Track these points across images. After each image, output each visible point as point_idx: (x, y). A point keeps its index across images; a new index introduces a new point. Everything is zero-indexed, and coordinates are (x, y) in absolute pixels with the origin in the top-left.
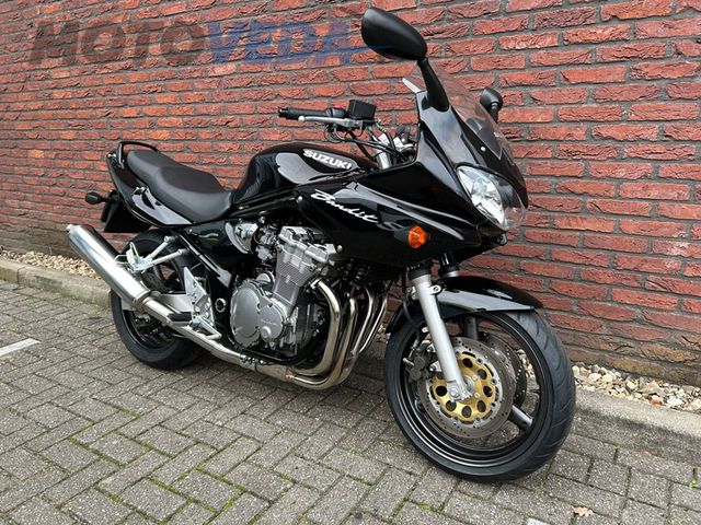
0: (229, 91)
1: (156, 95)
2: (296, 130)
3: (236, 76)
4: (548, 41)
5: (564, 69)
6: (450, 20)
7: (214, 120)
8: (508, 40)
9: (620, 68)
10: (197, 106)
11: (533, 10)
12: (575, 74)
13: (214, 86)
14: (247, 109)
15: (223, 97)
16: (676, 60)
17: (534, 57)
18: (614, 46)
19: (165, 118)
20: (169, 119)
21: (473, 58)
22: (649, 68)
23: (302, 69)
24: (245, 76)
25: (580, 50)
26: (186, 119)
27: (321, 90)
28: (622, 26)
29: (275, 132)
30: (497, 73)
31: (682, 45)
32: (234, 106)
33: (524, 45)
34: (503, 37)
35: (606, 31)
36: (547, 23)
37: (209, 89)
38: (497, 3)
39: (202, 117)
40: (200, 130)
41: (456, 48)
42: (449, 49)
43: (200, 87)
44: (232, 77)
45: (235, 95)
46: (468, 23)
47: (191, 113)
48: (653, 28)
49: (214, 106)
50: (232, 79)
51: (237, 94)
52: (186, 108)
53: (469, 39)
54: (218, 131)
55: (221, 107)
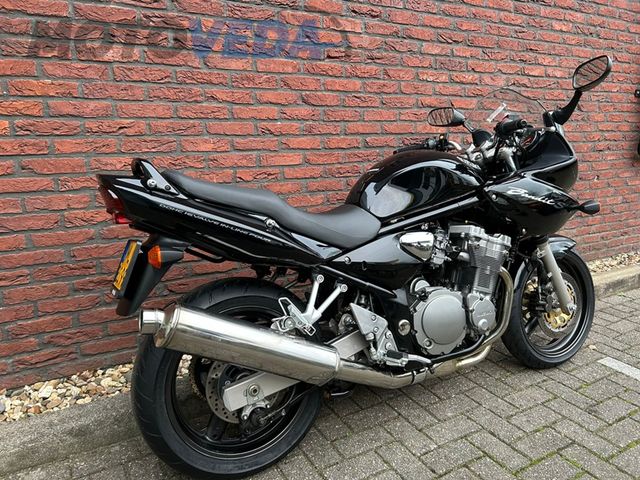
0: (123, 85)
2: (238, 139)
3: (139, 66)
4: (444, 78)
5: (451, 98)
6: (386, 50)
8: (423, 73)
9: (475, 100)
10: (50, 102)
11: (436, 55)
12: (458, 102)
14: (160, 112)
15: (112, 92)
17: (438, 87)
18: (473, 87)
21: (402, 83)
23: (245, 70)
25: (458, 87)
26: (19, 121)
27: (270, 96)
28: (477, 75)
29: (206, 142)
30: (416, 96)
32: (134, 107)
33: (431, 79)
34: (420, 70)
35: (469, 77)
36: (443, 66)
37: (80, 78)
38: (416, 45)
39: (62, 120)
40: (57, 139)
41: (391, 73)
42: (386, 73)
43: (59, 72)
44: (130, 66)
45: (136, 91)
46: (398, 55)
47: (35, 112)
48: (487, 79)
49: (92, 105)
50: (130, 69)
51: (140, 90)
52: (20, 104)
53: (399, 68)
54: (101, 140)
55: (108, 107)
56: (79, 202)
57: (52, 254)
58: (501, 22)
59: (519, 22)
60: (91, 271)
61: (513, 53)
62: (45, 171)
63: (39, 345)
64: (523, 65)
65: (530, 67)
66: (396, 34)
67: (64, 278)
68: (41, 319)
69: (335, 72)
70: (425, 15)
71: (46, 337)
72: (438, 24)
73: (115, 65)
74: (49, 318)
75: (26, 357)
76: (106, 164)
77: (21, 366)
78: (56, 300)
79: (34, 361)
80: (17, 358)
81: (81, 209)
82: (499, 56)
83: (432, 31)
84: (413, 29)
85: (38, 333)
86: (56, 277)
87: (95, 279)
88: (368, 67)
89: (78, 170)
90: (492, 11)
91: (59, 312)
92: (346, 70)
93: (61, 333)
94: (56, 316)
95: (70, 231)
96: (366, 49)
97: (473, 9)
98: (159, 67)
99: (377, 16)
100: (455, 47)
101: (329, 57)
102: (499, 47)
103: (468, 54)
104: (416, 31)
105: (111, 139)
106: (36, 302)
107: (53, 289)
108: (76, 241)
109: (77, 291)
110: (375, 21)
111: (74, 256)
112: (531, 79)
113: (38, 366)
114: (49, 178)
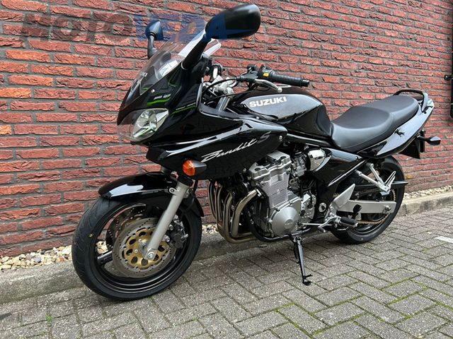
0: (121, 59)
1: (9, 50)
3: (130, 49)
4: (317, 63)
5: (323, 76)
6: (279, 44)
7: (99, 82)
8: (304, 59)
9: (338, 78)
11: (311, 48)
12: (327, 78)
13: (101, 52)
15: (114, 63)
16: (351, 77)
17: (313, 68)
18: (336, 69)
19: (24, 75)
20: (30, 77)
21: (291, 65)
22: (346, 79)
24: (138, 49)
25: (326, 69)
26: (59, 79)
28: (338, 62)
31: (353, 72)
32: (126, 73)
33: (309, 63)
34: (302, 57)
35: (334, 63)
36: (316, 55)
37: (96, 54)
38: (298, 42)
39: (84, 79)
40: (80, 90)
41: (283, 58)
42: (280, 58)
43: (83, 51)
44: (125, 48)
45: (128, 63)
46: (288, 48)
47: (68, 73)
48: (345, 64)
49: (102, 70)
50: (125, 50)
51: (130, 63)
52: (60, 68)
53: (289, 55)
54: (106, 92)
55: (111, 72)
56: (92, 130)
57: (73, 162)
58: (351, 29)
59: (363, 30)
60: (97, 175)
61: (361, 49)
62: (73, 110)
63: (63, 221)
64: (367, 57)
65: (372, 58)
66: (285, 35)
67: (81, 178)
68: (65, 204)
69: (248, 56)
70: (303, 24)
71: (68, 216)
72: (312, 29)
73: (116, 48)
74: (71, 203)
75: (55, 229)
76: (109, 107)
77: (51, 235)
78: (75, 192)
79: (59, 232)
80: (49, 229)
81: (93, 134)
82: (352, 51)
83: (308, 33)
84: (296, 32)
85: (63, 213)
86: (76, 177)
87: (99, 179)
88: (269, 54)
89: (92, 110)
90: (345, 23)
91: (76, 200)
92: (255, 55)
93: (77, 214)
94: (74, 203)
95: (86, 148)
96: (267, 43)
97: (333, 22)
98: (142, 50)
99: (273, 24)
100: (323, 44)
101: (244, 47)
102: (351, 45)
103: (332, 49)
104: (298, 34)
105: (112, 92)
106: (62, 192)
107: (73, 184)
108: (89, 154)
109: (88, 187)
110: (272, 27)
111: (87, 164)
112: (374, 65)
113: (62, 235)
114: (75, 114)
